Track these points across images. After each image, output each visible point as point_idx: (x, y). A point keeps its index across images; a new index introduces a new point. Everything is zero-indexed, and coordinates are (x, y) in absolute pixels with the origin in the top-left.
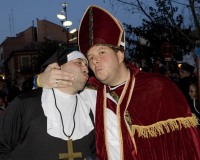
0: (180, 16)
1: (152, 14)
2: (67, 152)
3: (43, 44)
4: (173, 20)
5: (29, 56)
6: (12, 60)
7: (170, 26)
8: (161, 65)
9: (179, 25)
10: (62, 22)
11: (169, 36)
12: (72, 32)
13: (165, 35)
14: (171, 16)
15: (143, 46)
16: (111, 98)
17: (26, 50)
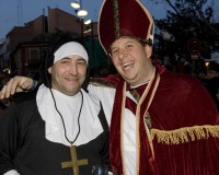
0: (210, 9)
1: (178, 5)
2: (70, 159)
3: (53, 35)
4: (201, 13)
5: (38, 49)
6: (19, 52)
7: (198, 20)
8: (186, 63)
9: (208, 19)
10: (76, 11)
11: (196, 31)
12: (88, 22)
13: (192, 29)
14: (199, 8)
15: (167, 41)
16: (132, 97)
17: (35, 42)
